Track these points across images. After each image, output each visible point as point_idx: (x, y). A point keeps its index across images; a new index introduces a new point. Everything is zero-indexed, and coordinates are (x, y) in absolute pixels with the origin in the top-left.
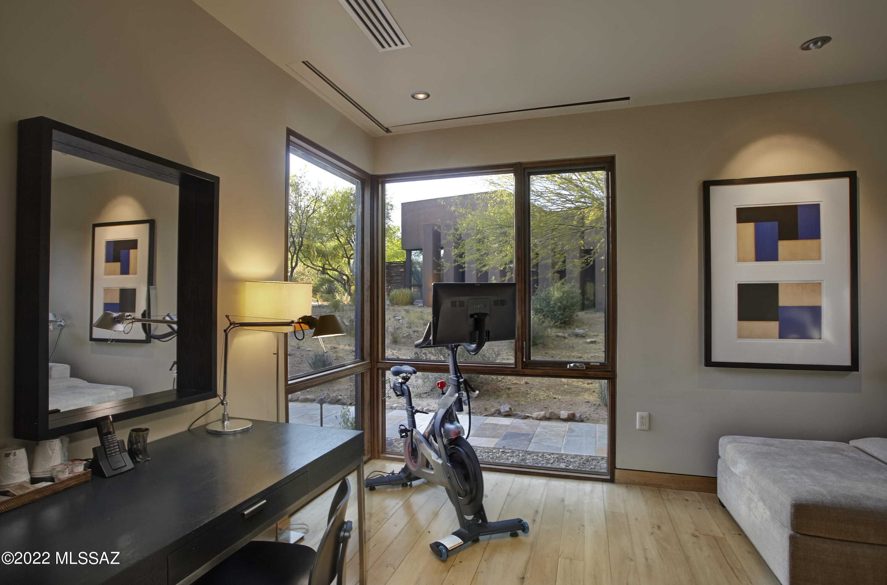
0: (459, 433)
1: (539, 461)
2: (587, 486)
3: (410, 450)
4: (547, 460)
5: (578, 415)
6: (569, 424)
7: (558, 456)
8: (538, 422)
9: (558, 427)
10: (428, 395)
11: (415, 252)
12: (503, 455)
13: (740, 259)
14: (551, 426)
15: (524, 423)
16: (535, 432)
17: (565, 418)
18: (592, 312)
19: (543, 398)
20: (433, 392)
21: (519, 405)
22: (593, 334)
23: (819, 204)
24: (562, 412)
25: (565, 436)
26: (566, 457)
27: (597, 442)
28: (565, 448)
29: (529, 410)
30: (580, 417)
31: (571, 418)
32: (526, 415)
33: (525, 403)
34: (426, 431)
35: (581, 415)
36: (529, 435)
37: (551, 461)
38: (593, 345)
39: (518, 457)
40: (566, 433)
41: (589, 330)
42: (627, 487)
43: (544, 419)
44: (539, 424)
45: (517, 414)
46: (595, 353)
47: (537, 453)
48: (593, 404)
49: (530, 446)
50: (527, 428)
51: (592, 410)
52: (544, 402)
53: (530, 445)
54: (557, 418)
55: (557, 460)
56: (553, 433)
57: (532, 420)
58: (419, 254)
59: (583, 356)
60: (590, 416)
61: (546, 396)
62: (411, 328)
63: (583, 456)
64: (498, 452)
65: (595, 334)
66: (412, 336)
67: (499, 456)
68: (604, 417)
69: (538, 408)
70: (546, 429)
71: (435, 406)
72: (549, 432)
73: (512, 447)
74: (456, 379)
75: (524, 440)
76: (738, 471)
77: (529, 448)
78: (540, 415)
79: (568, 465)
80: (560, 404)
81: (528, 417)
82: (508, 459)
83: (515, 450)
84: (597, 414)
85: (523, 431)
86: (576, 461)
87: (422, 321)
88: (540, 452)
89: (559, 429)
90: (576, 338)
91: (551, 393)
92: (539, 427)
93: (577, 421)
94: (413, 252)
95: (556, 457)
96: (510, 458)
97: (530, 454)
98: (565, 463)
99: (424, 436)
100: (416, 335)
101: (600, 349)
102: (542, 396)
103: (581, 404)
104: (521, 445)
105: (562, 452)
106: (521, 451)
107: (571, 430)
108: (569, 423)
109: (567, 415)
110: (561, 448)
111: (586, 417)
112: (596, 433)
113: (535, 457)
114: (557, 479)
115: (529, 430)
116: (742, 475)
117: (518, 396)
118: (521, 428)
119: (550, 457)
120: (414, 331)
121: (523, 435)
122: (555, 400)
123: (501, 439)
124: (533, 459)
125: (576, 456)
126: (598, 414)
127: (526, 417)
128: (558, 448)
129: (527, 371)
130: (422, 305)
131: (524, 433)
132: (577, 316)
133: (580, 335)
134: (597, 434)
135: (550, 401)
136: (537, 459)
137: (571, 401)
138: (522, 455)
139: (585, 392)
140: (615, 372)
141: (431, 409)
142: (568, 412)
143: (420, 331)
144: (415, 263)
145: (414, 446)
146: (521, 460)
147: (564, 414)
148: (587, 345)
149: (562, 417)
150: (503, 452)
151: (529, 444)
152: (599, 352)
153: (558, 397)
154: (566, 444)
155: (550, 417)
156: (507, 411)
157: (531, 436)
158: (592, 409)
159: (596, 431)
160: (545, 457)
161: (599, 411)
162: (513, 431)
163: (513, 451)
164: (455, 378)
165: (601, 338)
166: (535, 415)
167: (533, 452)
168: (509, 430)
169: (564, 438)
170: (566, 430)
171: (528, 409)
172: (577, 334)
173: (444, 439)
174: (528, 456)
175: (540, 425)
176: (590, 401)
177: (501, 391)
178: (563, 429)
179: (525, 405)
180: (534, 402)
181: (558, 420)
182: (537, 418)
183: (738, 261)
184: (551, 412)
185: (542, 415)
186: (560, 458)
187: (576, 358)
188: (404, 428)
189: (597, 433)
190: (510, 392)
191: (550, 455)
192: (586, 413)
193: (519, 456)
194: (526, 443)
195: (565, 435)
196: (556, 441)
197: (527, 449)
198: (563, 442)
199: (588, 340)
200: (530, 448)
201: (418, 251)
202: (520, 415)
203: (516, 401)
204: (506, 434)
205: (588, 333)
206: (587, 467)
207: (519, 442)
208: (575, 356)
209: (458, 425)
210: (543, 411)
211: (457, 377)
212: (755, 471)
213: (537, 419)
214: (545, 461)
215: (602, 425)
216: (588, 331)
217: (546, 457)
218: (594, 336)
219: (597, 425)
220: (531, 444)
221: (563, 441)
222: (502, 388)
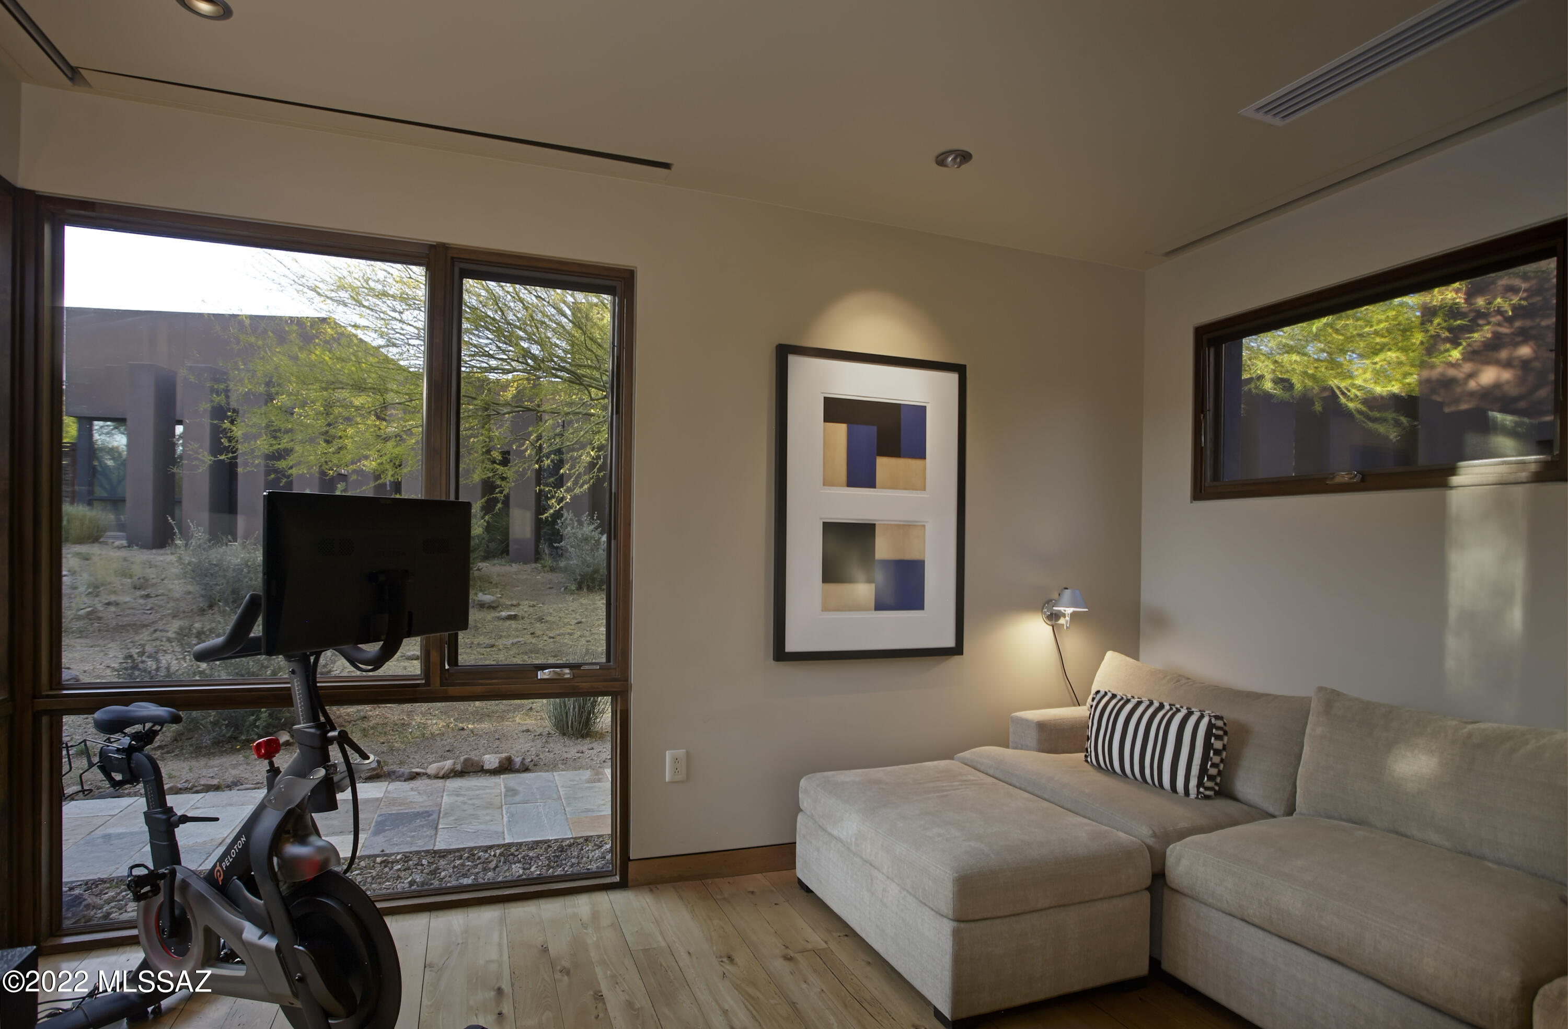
0: (326, 862)
1: (467, 869)
2: (582, 905)
3: (165, 923)
4: (483, 863)
5: (518, 760)
6: (503, 779)
7: (503, 849)
8: (439, 783)
9: (485, 788)
10: (168, 752)
11: (101, 423)
12: (387, 870)
13: (827, 482)
14: (469, 789)
15: (412, 789)
16: (441, 805)
17: (493, 767)
18: (504, 563)
19: (438, 732)
20: (180, 744)
21: (392, 749)
22: (510, 603)
23: (925, 407)
24: (487, 757)
25: (502, 806)
26: (517, 851)
27: (567, 809)
28: (509, 830)
29: (414, 758)
30: (521, 762)
31: (506, 767)
32: (414, 770)
33: (403, 746)
34: (218, 868)
35: (524, 759)
36: (431, 815)
37: (492, 865)
38: (513, 624)
39: (420, 867)
40: (503, 797)
41: (502, 595)
42: (651, 890)
43: (452, 775)
44: (445, 786)
45: (394, 772)
46: (518, 637)
47: (458, 850)
48: (537, 734)
49: (438, 839)
50: (421, 800)
51: (539, 746)
52: (442, 740)
53: (438, 836)
54: (479, 769)
55: (502, 859)
56: (477, 802)
57: (428, 781)
58: (113, 429)
59: (497, 644)
60: (537, 758)
61: (444, 726)
62: (97, 596)
63: (549, 841)
64: (372, 864)
65: (515, 602)
66: (100, 615)
67: (378, 875)
68: (562, 758)
69: (432, 753)
70: (461, 795)
71: (189, 778)
72: (470, 802)
73: (402, 846)
74: (318, 732)
75: (422, 826)
76: (845, 833)
77: (437, 843)
78: (443, 769)
79: (527, 866)
80: (475, 740)
81: (418, 774)
82: (401, 878)
83: (411, 853)
84: (549, 751)
85: (415, 808)
86: (541, 855)
87: (129, 580)
88: (463, 849)
89: (488, 791)
90: (480, 610)
91: (452, 719)
92: (445, 793)
93: (518, 771)
94: (97, 424)
95: (500, 855)
96: (402, 874)
97: (444, 857)
98: (519, 862)
99: (210, 878)
100: (114, 612)
101: (525, 629)
102: (435, 727)
103: (516, 737)
104: (420, 839)
105: (507, 841)
106: (423, 853)
107: (511, 791)
108: (502, 776)
109: (497, 761)
110: (503, 833)
111: (532, 761)
112: (559, 791)
113: (458, 862)
114: (519, 904)
115: (427, 804)
116: (854, 840)
117: (385, 733)
118: (408, 801)
119: (487, 855)
120: (109, 604)
121: (418, 815)
122: (462, 732)
123: (370, 832)
124: (454, 867)
125: (537, 843)
126: (552, 752)
127: (413, 777)
128: (497, 833)
129: (452, 691)
130: (124, 543)
131: (418, 812)
132: (478, 570)
133: (487, 605)
134: (561, 793)
135: (455, 737)
136: (463, 865)
137: (496, 731)
138: (429, 862)
139: (514, 712)
140: (628, 681)
141: (180, 786)
142: (499, 755)
143: (125, 603)
144: (102, 449)
145: (177, 912)
146: (428, 874)
147: (491, 760)
148: (501, 623)
149: (486, 767)
150: (385, 863)
151: (436, 834)
152: (524, 634)
153: (467, 727)
154: (509, 821)
155: (464, 770)
156: (374, 769)
157: (435, 816)
158: (539, 743)
159: (557, 786)
160: (476, 857)
161: (552, 745)
162: (395, 810)
163: (406, 857)
164: (312, 730)
165: (525, 610)
166: (432, 769)
167: (447, 852)
168: (384, 810)
169: (502, 811)
170: (501, 793)
171: (412, 757)
172: (483, 602)
173: (281, 884)
174: (442, 863)
175: (446, 788)
176: (531, 728)
177: (346, 724)
178: (494, 791)
179: (405, 750)
180: (422, 741)
181: (480, 774)
182: (438, 774)
183: (824, 485)
184: (466, 760)
185: (446, 768)
186: (508, 852)
187: (485, 648)
188: (145, 872)
189: (560, 789)
190: (365, 725)
191: (486, 851)
192: (530, 753)
193: (422, 865)
194: (428, 833)
195: (501, 803)
196: (488, 818)
197: (434, 846)
198: (503, 818)
199: (504, 614)
200: (439, 842)
201: (109, 423)
202: (400, 773)
203: (383, 743)
204: (379, 819)
205: (501, 600)
206: (564, 862)
207: (413, 834)
208: (481, 644)
209: (320, 843)
210: (448, 759)
211: (319, 726)
212: (880, 832)
213: (437, 777)
214: (480, 866)
215: (563, 773)
216: (501, 597)
217: (479, 858)
218: (512, 605)
219: (555, 774)
220: (439, 833)
221: (503, 816)
222: (347, 717)
